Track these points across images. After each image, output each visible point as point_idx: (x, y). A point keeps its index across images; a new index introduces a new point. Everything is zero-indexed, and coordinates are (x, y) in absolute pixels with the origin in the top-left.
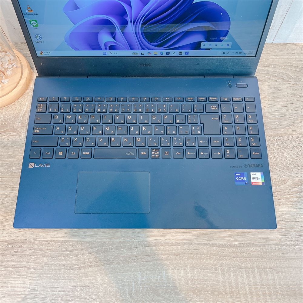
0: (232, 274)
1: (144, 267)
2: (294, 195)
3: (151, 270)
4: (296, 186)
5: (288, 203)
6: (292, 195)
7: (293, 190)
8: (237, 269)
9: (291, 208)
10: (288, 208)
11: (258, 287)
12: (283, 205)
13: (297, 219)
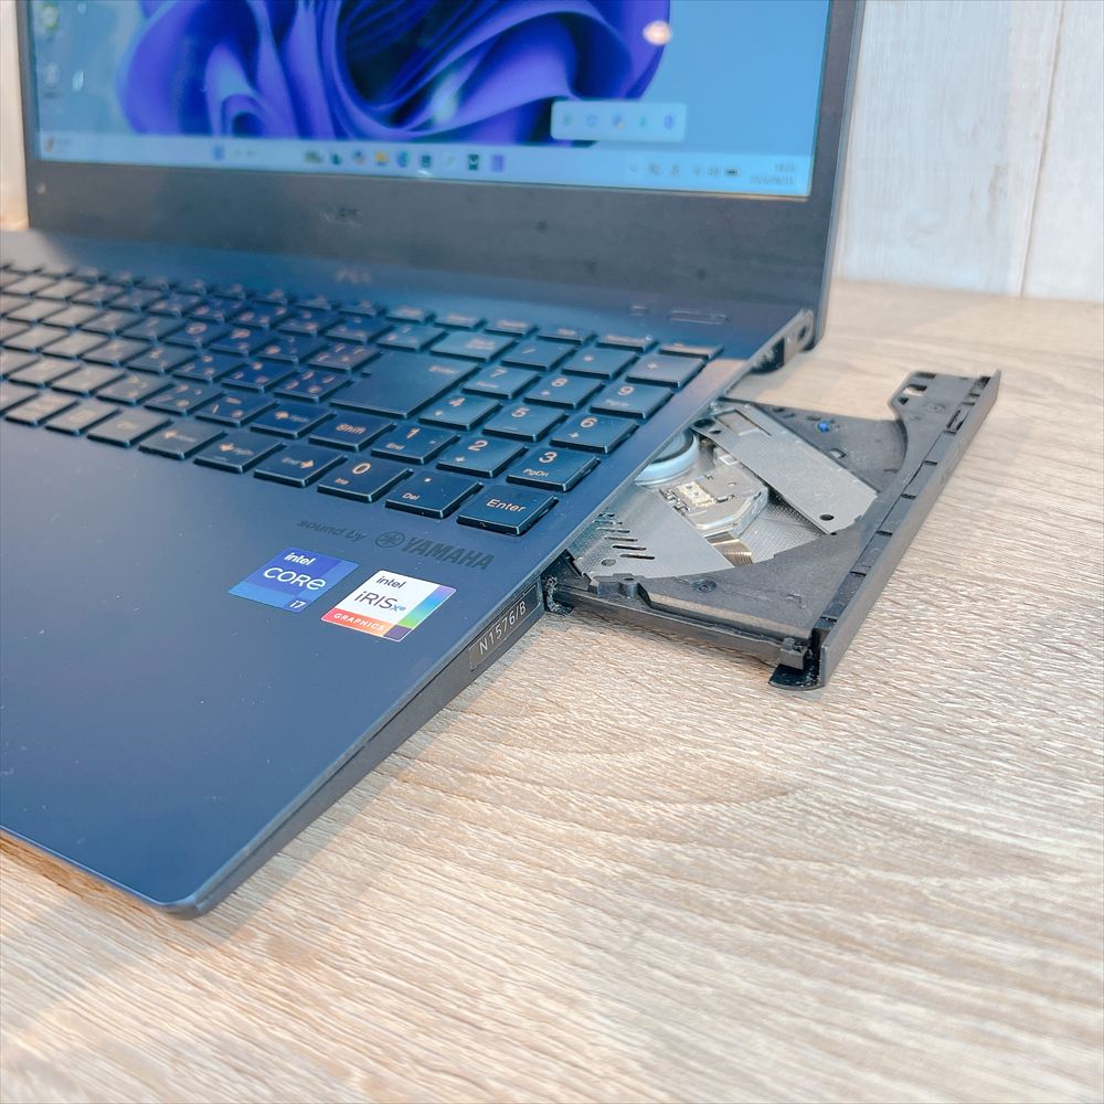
2: (616, 839)
4: (680, 795)
5: (513, 867)
6: (600, 838)
7: (632, 807)
9: (515, 906)
10: (483, 897)
12: (468, 865)
13: (483, 1007)
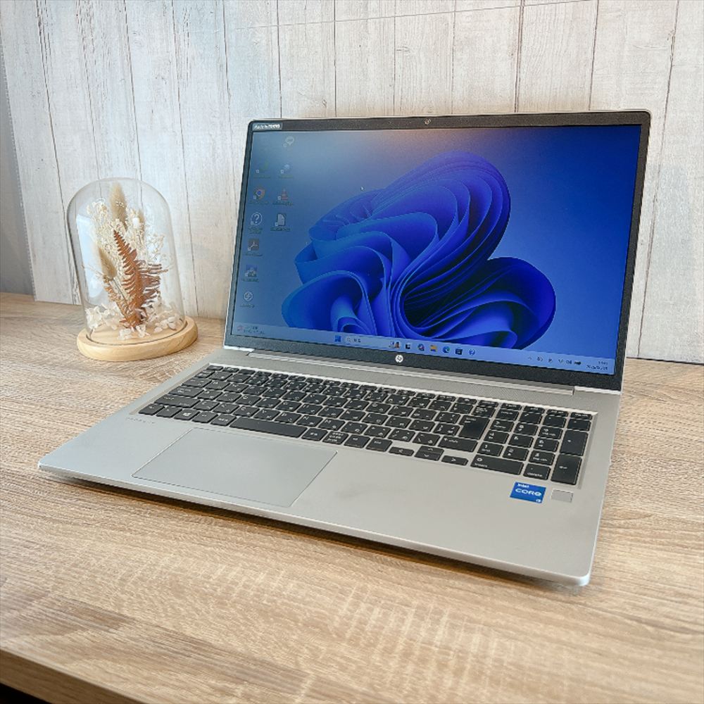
0: (377, 610)
1: (188, 550)
3: (198, 558)
8: (397, 605)
11: (433, 648)
